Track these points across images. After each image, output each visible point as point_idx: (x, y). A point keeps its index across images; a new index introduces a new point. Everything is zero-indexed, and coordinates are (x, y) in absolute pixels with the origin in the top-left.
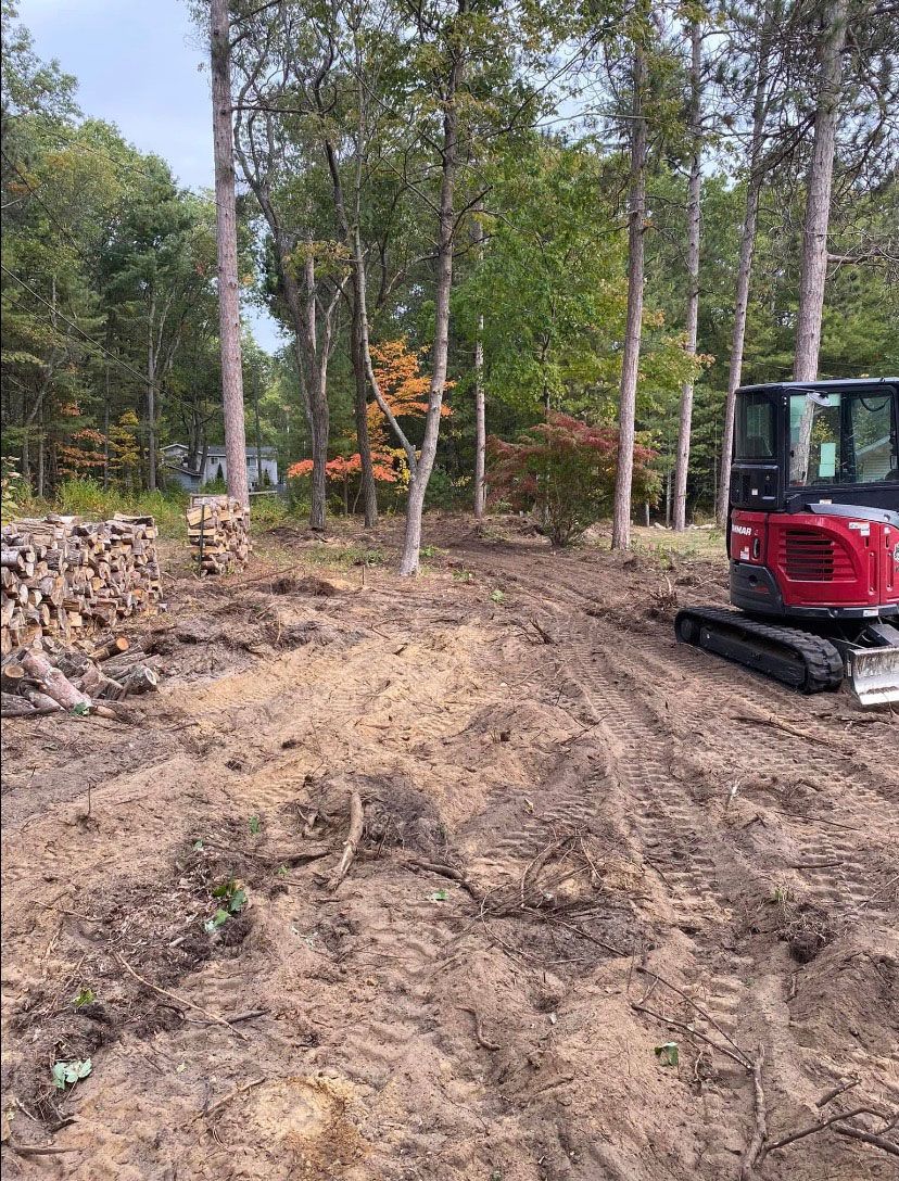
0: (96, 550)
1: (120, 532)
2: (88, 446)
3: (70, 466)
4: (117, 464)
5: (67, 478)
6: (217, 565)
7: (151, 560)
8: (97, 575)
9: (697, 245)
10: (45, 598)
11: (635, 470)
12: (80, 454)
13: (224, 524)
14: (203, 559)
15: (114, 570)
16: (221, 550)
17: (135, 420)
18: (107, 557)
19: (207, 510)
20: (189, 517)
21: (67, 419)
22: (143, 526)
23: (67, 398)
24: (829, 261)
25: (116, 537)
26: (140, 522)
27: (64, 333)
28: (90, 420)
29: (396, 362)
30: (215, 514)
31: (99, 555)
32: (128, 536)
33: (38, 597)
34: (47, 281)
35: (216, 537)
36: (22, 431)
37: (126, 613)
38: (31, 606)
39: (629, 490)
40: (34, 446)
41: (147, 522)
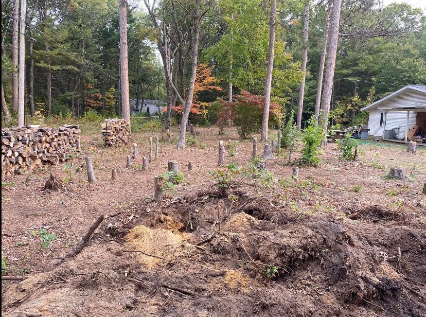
0: (51, 137)
1: (62, 131)
2: (96, 99)
3: (90, 106)
4: (107, 105)
5: (87, 110)
6: (112, 143)
7: (76, 141)
8: (51, 146)
9: (308, 30)
10: (20, 155)
11: (270, 112)
12: (93, 102)
13: (116, 129)
14: (107, 141)
15: (59, 145)
16: (114, 138)
17: (114, 90)
18: (56, 140)
19: (108, 123)
20: (102, 126)
21: (89, 89)
22: (74, 129)
23: (88, 82)
24: (339, 36)
25: (60, 133)
26: (73, 127)
27: (87, 59)
28: (97, 90)
29: (203, 71)
30: (111, 125)
31: (52, 140)
32: (66, 132)
33: (17, 154)
34: (81, 41)
35: (112, 133)
36: (71, 93)
37: (63, 160)
38: (13, 157)
39: (268, 120)
40: (76, 99)
41: (76, 128)
